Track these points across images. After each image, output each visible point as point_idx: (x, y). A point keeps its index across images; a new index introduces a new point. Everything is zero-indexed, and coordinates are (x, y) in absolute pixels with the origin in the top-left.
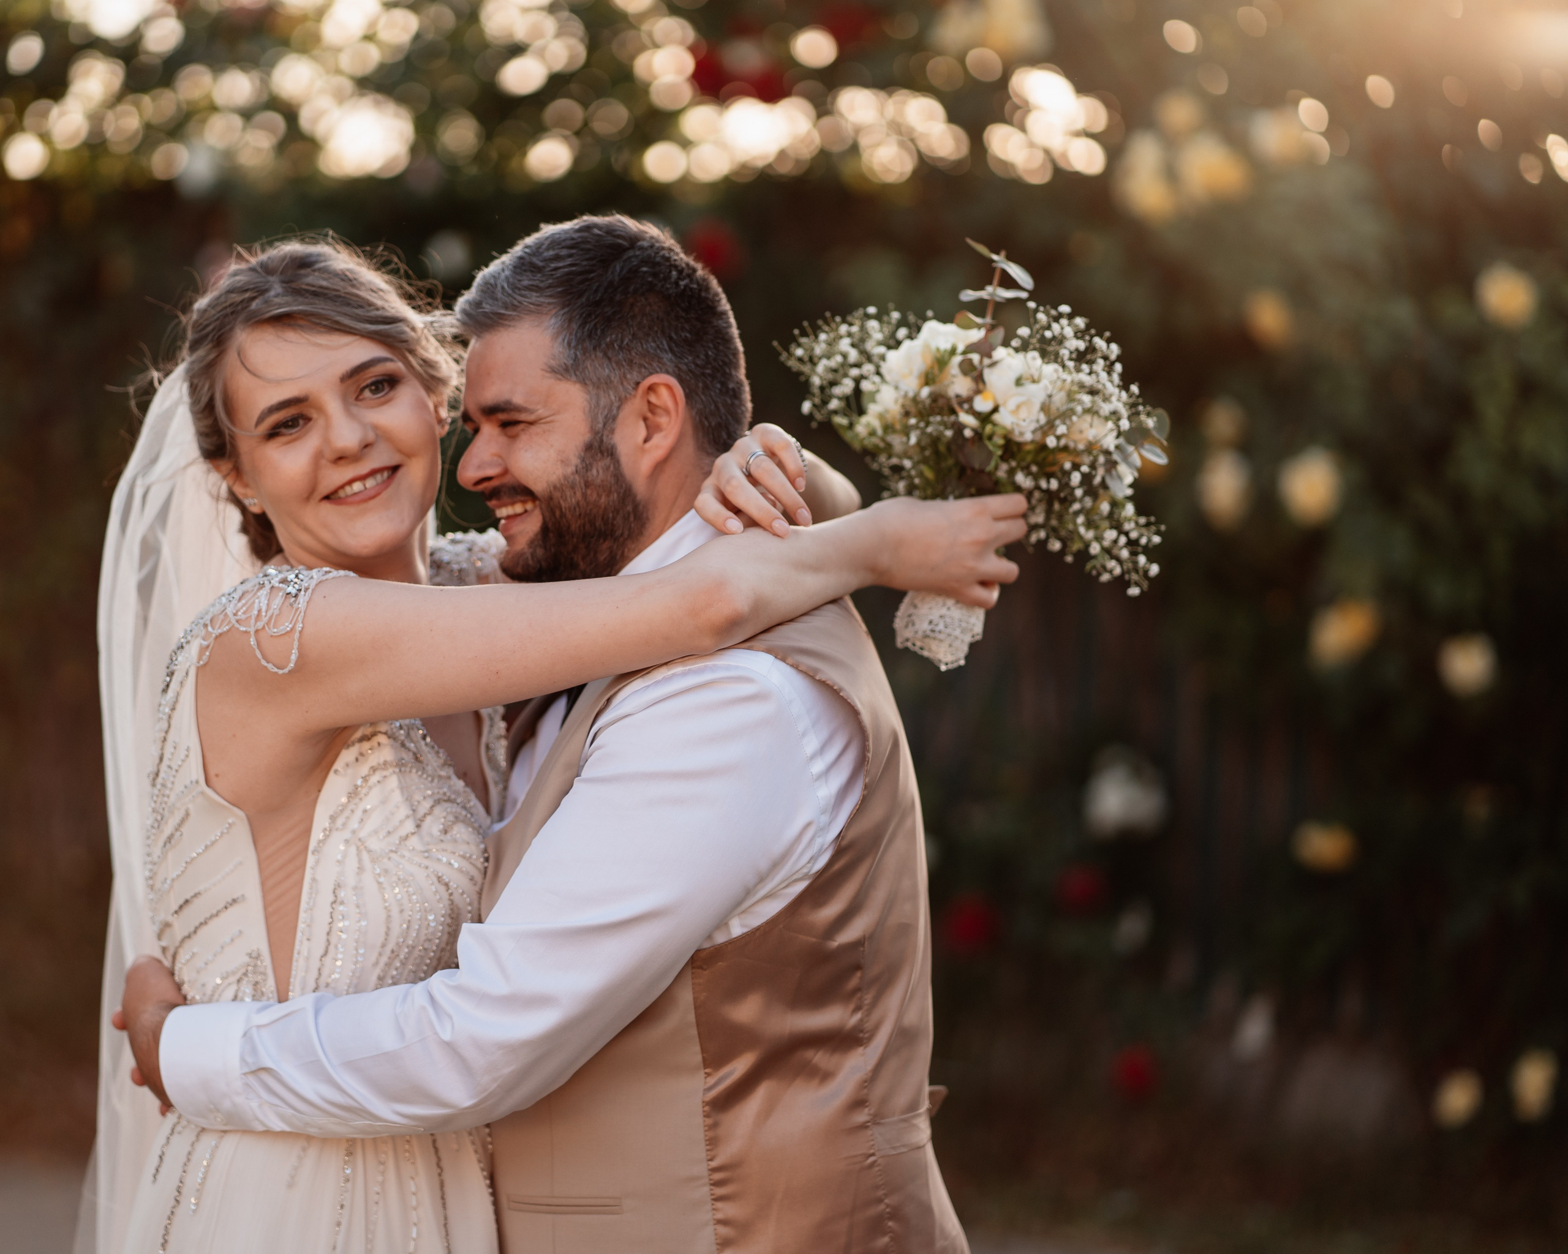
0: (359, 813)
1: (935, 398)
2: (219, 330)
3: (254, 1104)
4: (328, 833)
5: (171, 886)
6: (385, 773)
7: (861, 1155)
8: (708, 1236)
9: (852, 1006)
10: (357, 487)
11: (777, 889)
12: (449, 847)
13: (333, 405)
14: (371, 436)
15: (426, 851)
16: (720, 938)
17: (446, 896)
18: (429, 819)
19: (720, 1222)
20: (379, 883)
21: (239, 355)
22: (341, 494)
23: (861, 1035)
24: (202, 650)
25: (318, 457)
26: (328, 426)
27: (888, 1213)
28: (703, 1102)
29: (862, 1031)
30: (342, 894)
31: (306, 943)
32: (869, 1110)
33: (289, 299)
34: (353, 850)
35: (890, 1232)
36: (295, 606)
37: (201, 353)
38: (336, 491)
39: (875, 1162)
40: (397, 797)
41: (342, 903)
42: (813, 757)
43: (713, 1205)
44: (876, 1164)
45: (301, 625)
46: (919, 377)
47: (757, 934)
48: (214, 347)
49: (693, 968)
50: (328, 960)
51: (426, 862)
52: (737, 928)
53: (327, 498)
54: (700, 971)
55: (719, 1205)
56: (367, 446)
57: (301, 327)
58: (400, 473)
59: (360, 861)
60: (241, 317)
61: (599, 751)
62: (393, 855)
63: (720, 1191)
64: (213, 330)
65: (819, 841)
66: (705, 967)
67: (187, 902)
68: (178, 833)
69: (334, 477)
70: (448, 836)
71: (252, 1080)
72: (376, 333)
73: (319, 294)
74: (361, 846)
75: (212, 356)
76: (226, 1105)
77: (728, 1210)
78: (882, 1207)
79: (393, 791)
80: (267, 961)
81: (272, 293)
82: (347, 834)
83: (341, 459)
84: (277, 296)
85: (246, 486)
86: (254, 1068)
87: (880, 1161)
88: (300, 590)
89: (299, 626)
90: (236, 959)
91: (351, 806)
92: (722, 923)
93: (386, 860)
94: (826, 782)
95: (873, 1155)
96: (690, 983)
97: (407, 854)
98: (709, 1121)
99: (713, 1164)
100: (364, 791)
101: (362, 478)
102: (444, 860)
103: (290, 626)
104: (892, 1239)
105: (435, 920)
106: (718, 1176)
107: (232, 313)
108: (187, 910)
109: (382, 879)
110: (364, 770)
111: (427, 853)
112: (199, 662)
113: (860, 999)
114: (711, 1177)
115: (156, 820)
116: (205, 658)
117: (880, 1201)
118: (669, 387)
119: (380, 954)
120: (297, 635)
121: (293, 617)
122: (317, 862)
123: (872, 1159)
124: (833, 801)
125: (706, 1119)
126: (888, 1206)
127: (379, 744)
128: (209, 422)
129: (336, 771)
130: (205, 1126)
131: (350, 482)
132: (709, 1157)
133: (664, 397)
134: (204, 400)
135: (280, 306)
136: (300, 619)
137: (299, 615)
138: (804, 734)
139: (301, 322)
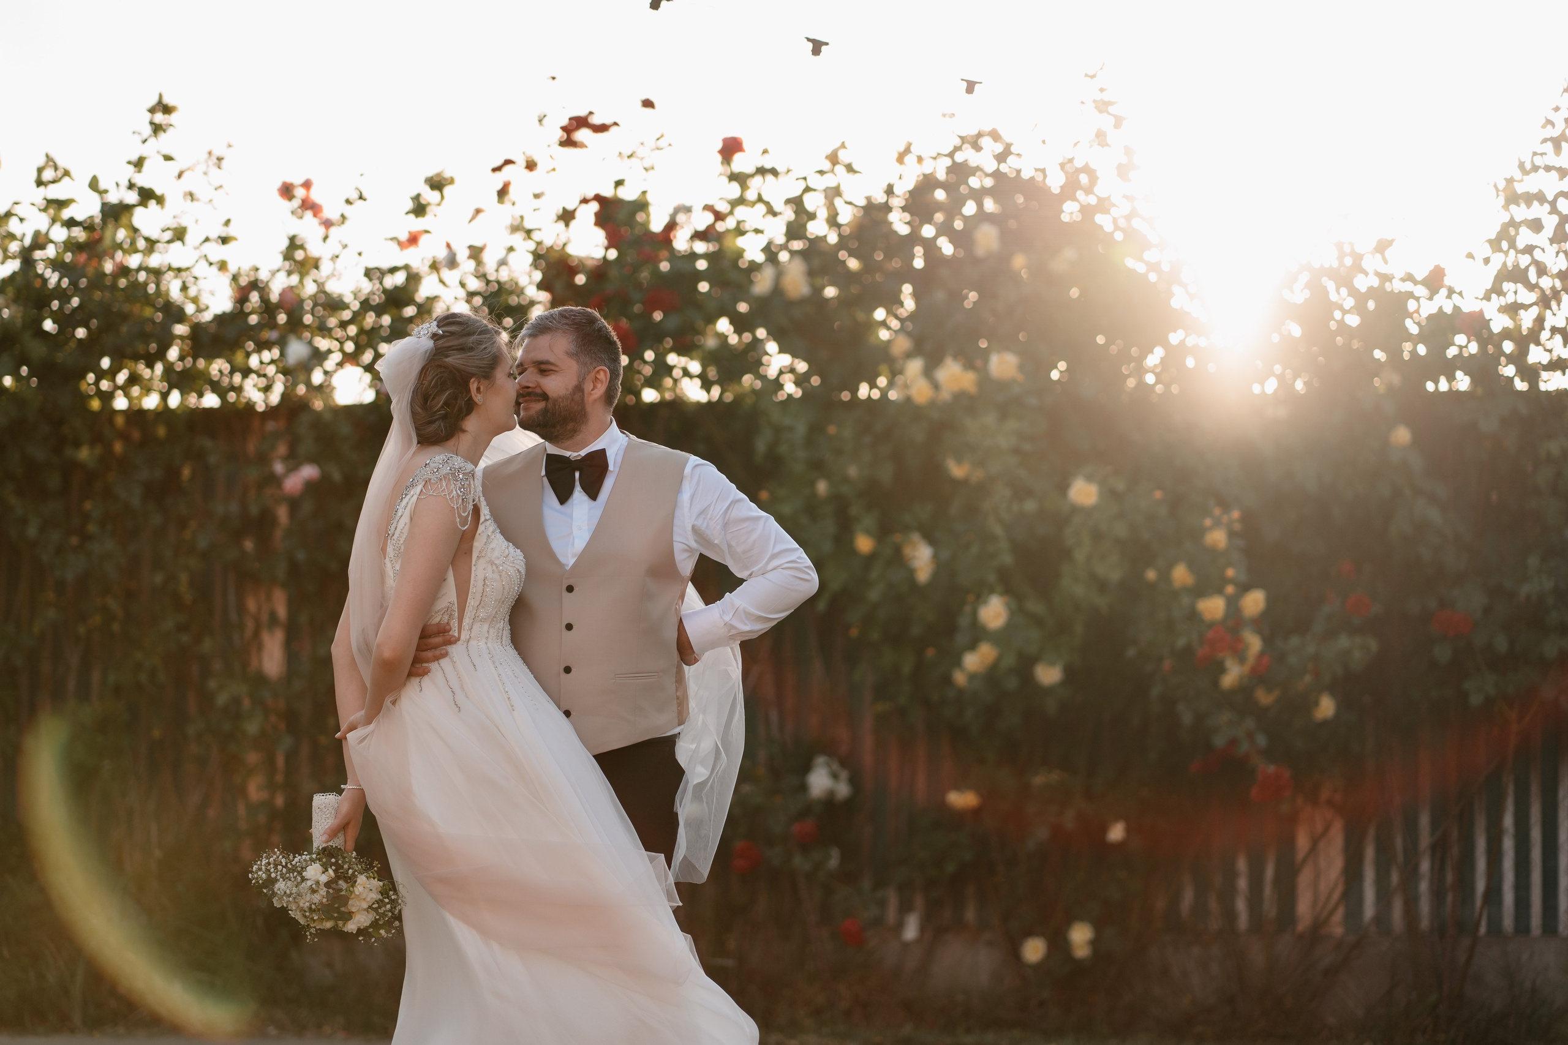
0: (490, 550)
4: (478, 558)
20: (500, 576)
30: (487, 581)
41: (487, 585)
50: (480, 606)
59: (492, 568)
62: (503, 564)
74: (492, 562)
82: (486, 559)
91: (486, 547)
93: (501, 567)
97: (508, 563)
100: (490, 541)
110: (489, 533)
118: (605, 371)
122: (475, 570)
133: (601, 376)
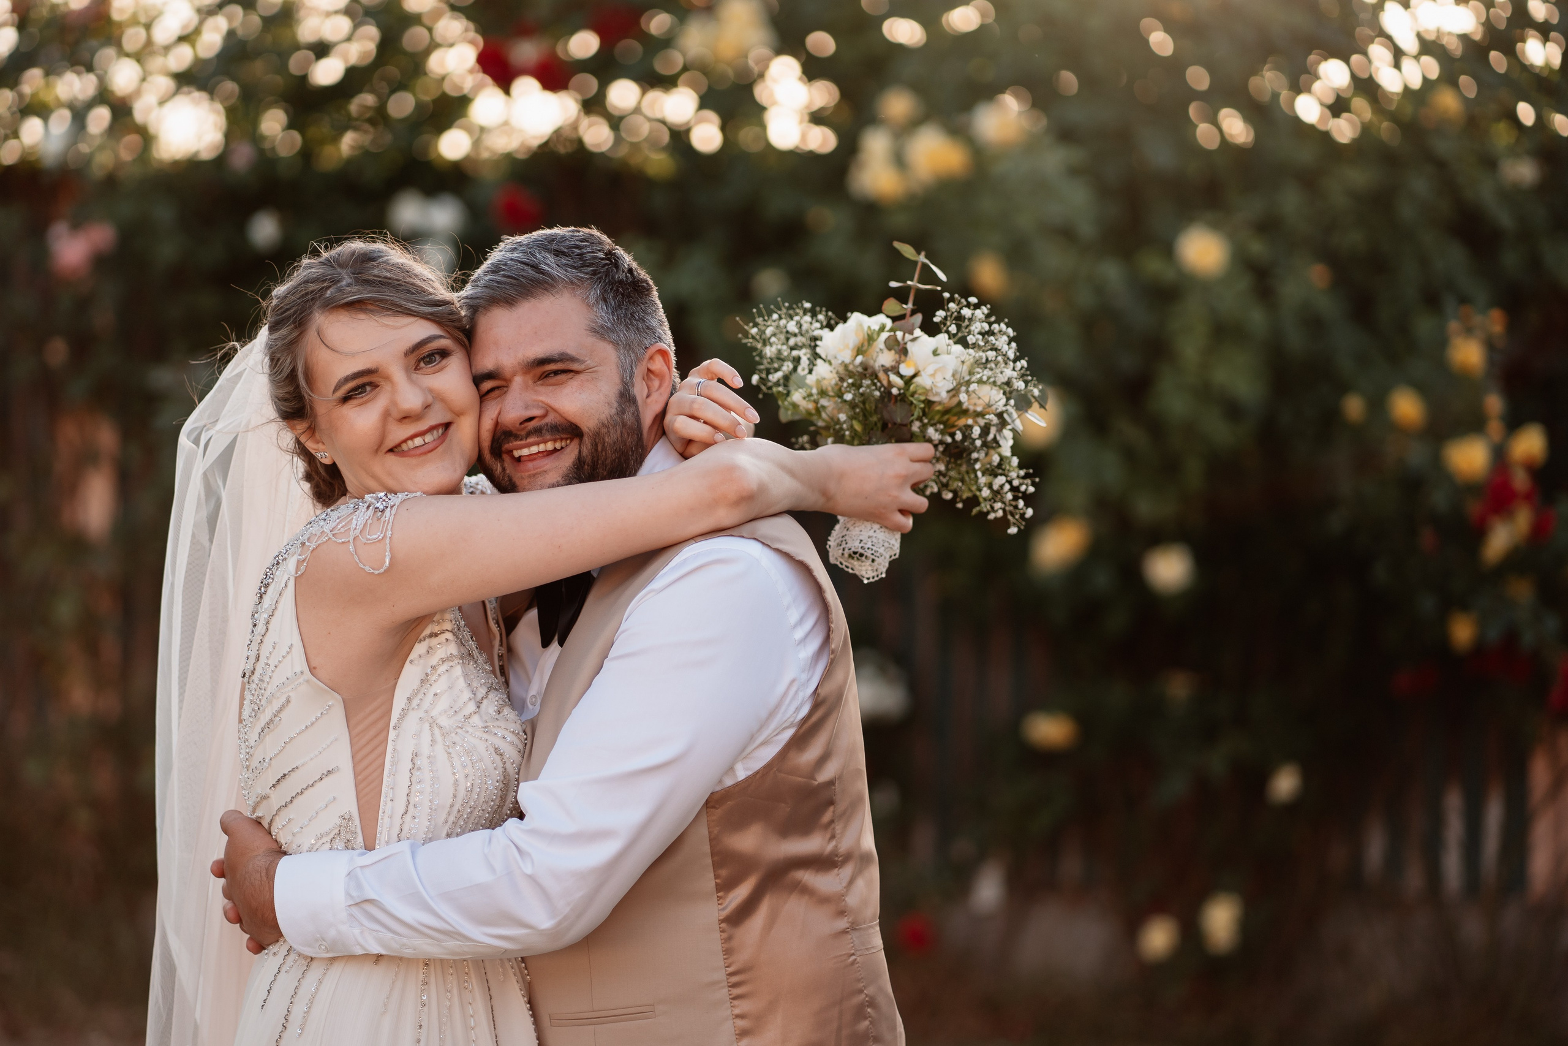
0: (430, 696)
1: (865, 367)
2: (300, 314)
3: (357, 931)
4: (404, 712)
5: (270, 764)
6: (451, 664)
7: (845, 954)
8: (729, 1028)
9: (828, 836)
10: (418, 441)
11: (771, 737)
12: (502, 724)
13: (397, 373)
14: (430, 399)
15: (486, 727)
16: (729, 782)
17: (501, 764)
18: (485, 701)
19: (737, 1016)
20: (449, 753)
21: (318, 334)
22: (404, 447)
23: (836, 859)
24: (299, 563)
25: (386, 415)
26: (394, 391)
27: (867, 1001)
28: (719, 921)
29: (837, 856)
30: (418, 763)
31: (389, 803)
32: (848, 919)
33: (360, 288)
34: (427, 726)
35: (869, 1017)
36: (383, 519)
37: (283, 332)
38: (399, 445)
39: (856, 959)
40: (461, 683)
41: (419, 769)
42: (795, 626)
43: (731, 1003)
44: (856, 962)
45: (390, 533)
46: (852, 350)
47: (758, 776)
48: (296, 327)
49: (707, 808)
50: (408, 818)
51: (485, 736)
52: (742, 773)
53: (391, 450)
54: (713, 810)
55: (736, 1002)
56: (427, 407)
57: (371, 311)
58: (452, 428)
59: (432, 735)
60: (318, 303)
61: (624, 634)
62: (459, 731)
63: (737, 991)
64: (294, 313)
65: (801, 695)
66: (717, 806)
67: (285, 775)
68: (278, 719)
69: (399, 432)
70: (501, 715)
71: (355, 911)
72: (432, 314)
73: (385, 283)
74: (433, 723)
75: (295, 334)
76: (332, 933)
77: (743, 1006)
78: (863, 996)
79: (458, 678)
80: (357, 821)
81: (344, 283)
82: (421, 714)
83: (406, 418)
84: (349, 285)
85: (318, 442)
86: (358, 901)
87: (858, 959)
88: (387, 507)
89: (389, 533)
90: (330, 821)
91: (423, 690)
92: (731, 769)
93: (453, 735)
94: (804, 646)
95: (853, 954)
96: (705, 820)
97: (470, 730)
98: (725, 935)
99: (730, 970)
100: (434, 678)
101: (422, 434)
102: (500, 734)
103: (382, 535)
104: (871, 1023)
105: (492, 784)
106: (734, 979)
107: (312, 299)
108: (283, 784)
109: (451, 750)
110: (434, 660)
111: (486, 729)
112: (296, 573)
113: (834, 829)
114: (728, 981)
115: (254, 710)
116: (302, 568)
117: (861, 991)
118: (663, 356)
119: (449, 814)
120: (388, 540)
121: (383, 527)
122: (397, 736)
123: (853, 958)
124: (809, 662)
125: (722, 934)
126: (867, 995)
127: (447, 640)
128: (291, 389)
129: (411, 662)
130: (313, 955)
131: (412, 437)
132: (726, 965)
134: (287, 371)
135: (354, 294)
136: (389, 528)
137: (387, 526)
138: (788, 608)
139: (370, 307)
